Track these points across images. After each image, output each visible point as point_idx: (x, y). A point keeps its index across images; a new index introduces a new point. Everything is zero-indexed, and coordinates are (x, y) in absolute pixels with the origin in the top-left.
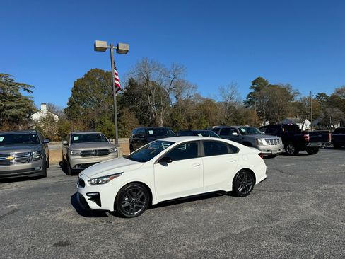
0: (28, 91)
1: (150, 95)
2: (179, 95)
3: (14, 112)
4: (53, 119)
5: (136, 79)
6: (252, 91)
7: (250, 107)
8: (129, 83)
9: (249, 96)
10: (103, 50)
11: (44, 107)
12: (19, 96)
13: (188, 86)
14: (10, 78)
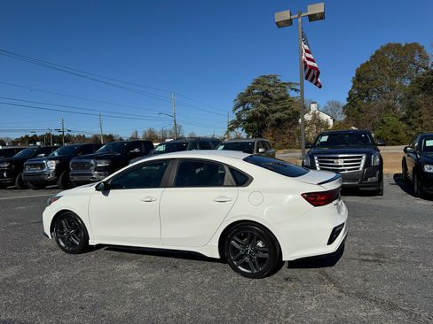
0: (296, 90)
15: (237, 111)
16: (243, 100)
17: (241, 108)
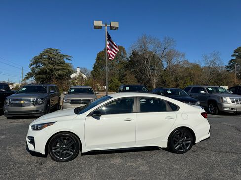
0: (69, 60)
1: (147, 62)
2: (170, 61)
3: (60, 72)
4: (82, 78)
5: (137, 50)
6: (234, 58)
7: (232, 71)
8: (133, 53)
9: (231, 62)
10: (100, 27)
11: (78, 70)
12: (63, 63)
13: (178, 55)
14: (59, 51)
15: (31, 67)
16: (36, 61)
17: (34, 66)
